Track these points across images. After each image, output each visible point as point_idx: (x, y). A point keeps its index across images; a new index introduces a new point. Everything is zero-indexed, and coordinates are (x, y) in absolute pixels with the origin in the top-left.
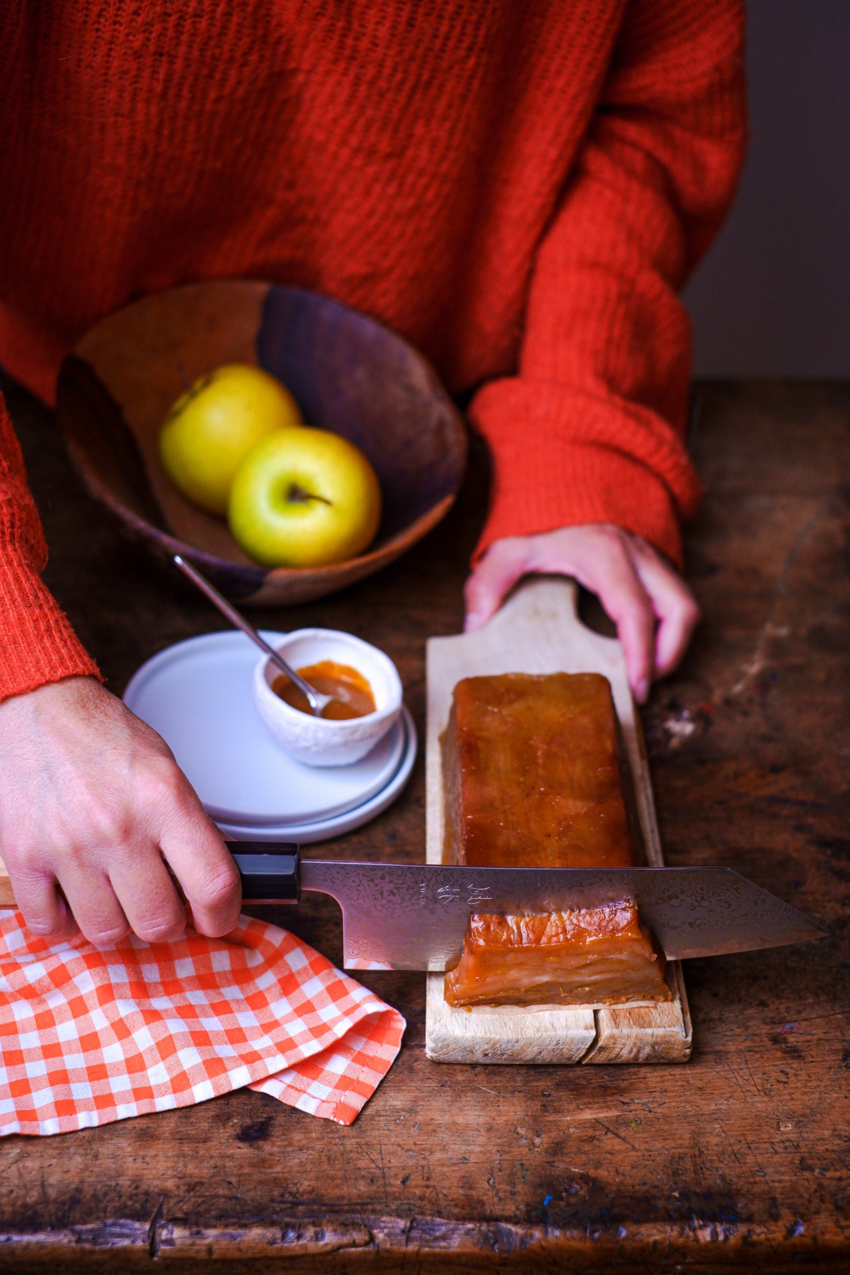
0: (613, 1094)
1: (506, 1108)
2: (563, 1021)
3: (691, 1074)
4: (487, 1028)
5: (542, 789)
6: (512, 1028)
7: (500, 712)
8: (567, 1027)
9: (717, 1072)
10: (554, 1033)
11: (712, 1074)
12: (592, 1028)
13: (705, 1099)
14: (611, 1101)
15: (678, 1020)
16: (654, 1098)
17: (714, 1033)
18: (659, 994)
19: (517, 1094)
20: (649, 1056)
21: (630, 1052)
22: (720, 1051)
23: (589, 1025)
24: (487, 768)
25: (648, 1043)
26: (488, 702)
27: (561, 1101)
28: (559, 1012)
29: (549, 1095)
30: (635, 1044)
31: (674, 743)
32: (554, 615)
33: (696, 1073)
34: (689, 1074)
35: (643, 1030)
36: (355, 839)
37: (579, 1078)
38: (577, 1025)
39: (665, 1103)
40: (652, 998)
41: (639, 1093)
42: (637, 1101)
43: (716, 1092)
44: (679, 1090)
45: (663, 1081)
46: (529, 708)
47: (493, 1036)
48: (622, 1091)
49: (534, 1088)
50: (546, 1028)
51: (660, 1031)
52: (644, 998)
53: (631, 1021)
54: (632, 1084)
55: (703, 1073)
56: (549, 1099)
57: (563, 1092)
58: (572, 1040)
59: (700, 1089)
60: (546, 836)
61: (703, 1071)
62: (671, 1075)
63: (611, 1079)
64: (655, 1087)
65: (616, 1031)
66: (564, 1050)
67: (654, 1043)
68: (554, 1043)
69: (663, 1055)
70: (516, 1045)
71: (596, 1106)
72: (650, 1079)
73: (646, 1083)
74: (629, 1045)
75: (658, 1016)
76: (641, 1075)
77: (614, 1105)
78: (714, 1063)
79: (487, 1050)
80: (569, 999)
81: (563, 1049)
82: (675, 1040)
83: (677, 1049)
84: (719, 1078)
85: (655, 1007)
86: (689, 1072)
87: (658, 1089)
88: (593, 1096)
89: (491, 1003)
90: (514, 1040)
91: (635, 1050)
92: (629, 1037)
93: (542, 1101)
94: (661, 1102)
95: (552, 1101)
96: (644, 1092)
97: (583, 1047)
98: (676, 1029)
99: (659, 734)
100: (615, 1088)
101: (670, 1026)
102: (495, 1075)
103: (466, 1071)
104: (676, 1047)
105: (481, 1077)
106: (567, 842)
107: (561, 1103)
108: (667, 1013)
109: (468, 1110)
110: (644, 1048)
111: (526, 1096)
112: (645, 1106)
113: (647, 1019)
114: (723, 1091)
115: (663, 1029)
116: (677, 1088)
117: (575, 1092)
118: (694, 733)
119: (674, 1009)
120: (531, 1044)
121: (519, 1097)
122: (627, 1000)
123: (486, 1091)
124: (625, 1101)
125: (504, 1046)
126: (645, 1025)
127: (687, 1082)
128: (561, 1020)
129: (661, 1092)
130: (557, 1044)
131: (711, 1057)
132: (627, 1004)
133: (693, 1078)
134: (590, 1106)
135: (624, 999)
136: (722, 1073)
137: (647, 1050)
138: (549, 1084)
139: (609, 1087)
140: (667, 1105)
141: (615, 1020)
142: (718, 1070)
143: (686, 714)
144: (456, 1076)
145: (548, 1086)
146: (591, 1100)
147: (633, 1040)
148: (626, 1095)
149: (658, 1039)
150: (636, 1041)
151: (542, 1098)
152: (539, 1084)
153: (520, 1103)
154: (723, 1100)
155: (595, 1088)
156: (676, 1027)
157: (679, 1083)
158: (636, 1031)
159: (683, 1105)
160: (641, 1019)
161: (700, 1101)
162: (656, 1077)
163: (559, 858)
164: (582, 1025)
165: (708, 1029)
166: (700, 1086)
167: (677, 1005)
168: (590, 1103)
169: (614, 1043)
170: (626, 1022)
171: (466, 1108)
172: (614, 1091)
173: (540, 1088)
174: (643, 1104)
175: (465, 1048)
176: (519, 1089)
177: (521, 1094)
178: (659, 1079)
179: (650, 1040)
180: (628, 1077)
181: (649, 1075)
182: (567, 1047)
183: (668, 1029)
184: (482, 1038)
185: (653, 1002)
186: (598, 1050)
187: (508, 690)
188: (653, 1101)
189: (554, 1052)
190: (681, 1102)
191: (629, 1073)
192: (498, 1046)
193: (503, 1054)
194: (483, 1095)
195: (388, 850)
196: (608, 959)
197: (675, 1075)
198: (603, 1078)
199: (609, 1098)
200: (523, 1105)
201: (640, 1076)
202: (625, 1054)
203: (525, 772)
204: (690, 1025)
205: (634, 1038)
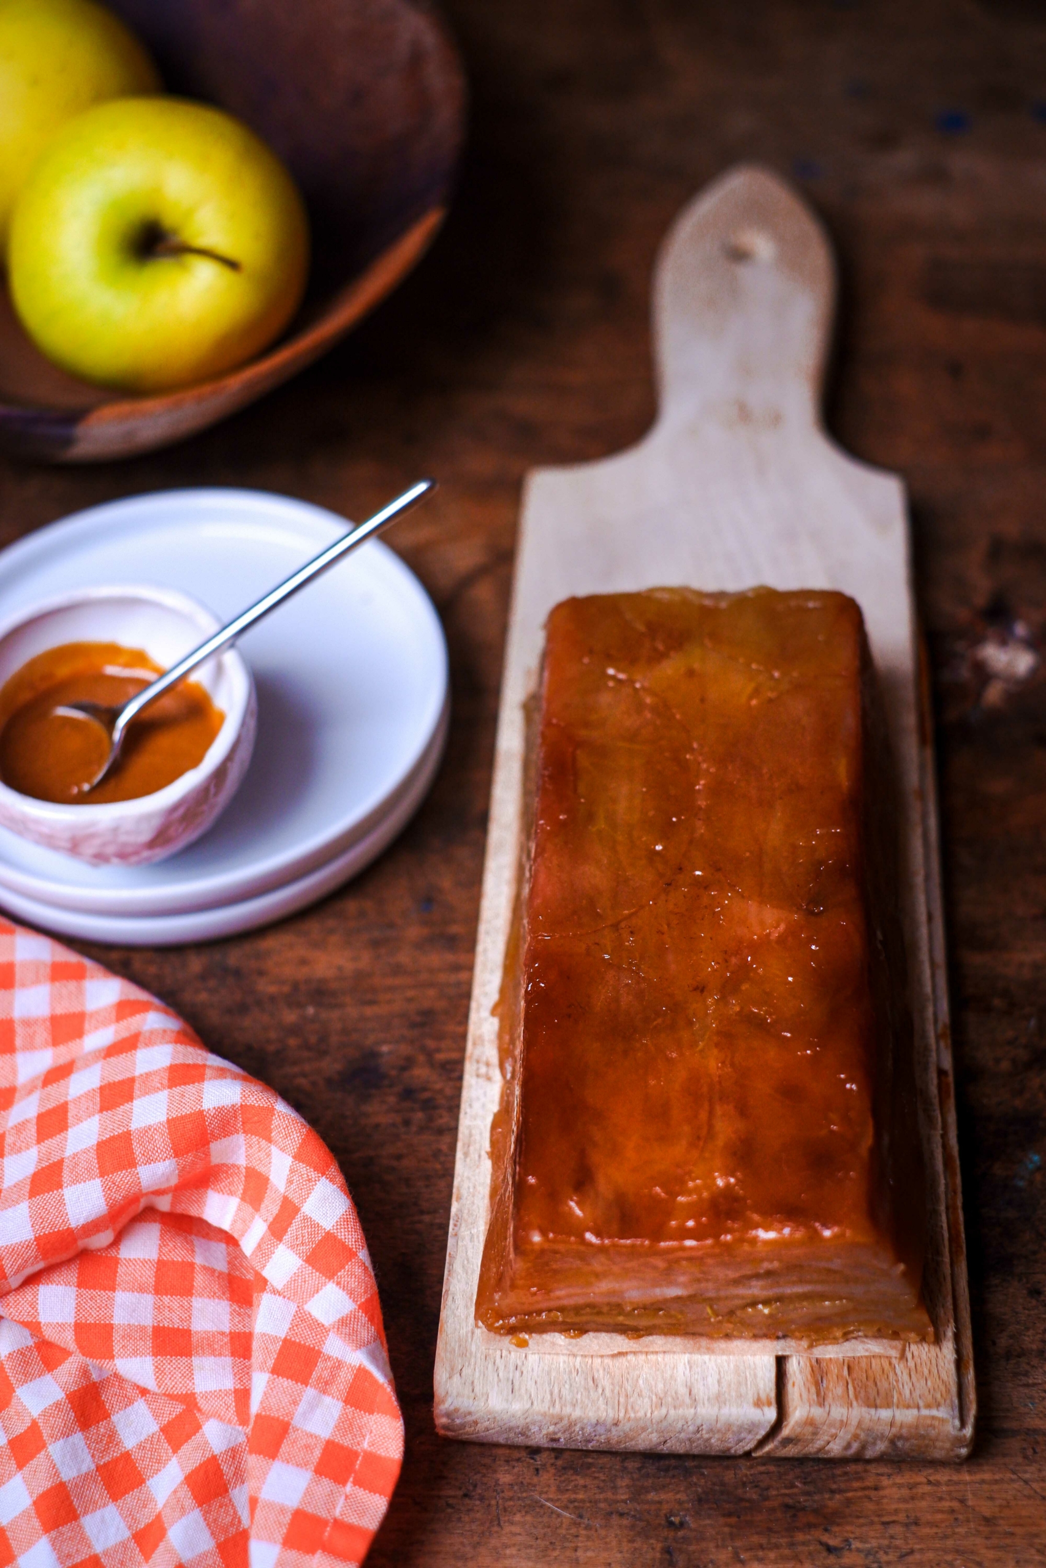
0: (810, 1526)
1: (589, 1554)
2: (712, 1381)
3: (973, 1482)
4: (556, 1391)
5: (698, 873)
6: (608, 1393)
7: (631, 681)
8: (719, 1399)
9: (1026, 1482)
10: (692, 1411)
11: (1016, 1485)
12: (769, 1404)
13: (995, 1548)
14: (803, 1544)
15: (948, 1391)
16: (892, 1537)
17: (1027, 1385)
18: (912, 1330)
19: (615, 1520)
21: (847, 1446)
22: (1035, 1431)
23: (763, 1396)
24: (591, 817)
25: (882, 1437)
26: (609, 659)
27: (704, 1539)
28: (706, 1357)
29: (682, 1525)
30: (856, 1437)
31: (994, 694)
32: (776, 419)
33: (983, 1481)
34: (966, 1483)
35: (873, 1411)
36: (351, 906)
37: (744, 1484)
38: (740, 1396)
39: (911, 1552)
40: (895, 1335)
41: (862, 1525)
42: (856, 1544)
43: (1019, 1530)
44: (942, 1521)
45: (913, 1498)
46: (691, 673)
47: (568, 1410)
48: (828, 1519)
49: (653, 1507)
50: (676, 1398)
51: (906, 1416)
52: (879, 1335)
53: (850, 1387)
54: (849, 1502)
55: (996, 1482)
56: (680, 1534)
57: (709, 1517)
58: (729, 1427)
59: (988, 1521)
60: (696, 989)
61: (997, 1477)
62: (929, 1483)
63: (807, 1488)
64: (896, 1511)
65: (817, 1412)
66: (713, 1441)
67: (895, 1436)
68: (691, 1429)
70: (614, 1429)
71: (772, 1555)
72: (886, 1492)
73: (878, 1503)
74: (844, 1436)
75: (906, 1377)
76: (870, 1481)
77: (810, 1553)
78: (1020, 1460)
79: (556, 1431)
80: (728, 1327)
81: (710, 1439)
82: (939, 1434)
83: (942, 1449)
84: (1029, 1497)
85: (903, 1356)
86: (967, 1478)
87: (901, 1517)
88: (770, 1530)
90: (609, 1421)
91: (857, 1443)
92: (843, 1424)
93: (666, 1539)
94: (905, 1549)
95: (685, 1539)
96: (872, 1523)
98: (942, 1413)
99: (965, 673)
100: (816, 1511)
101: (928, 1406)
102: (576, 1473)
103: (518, 1460)
104: (939, 1444)
105: (547, 1477)
106: (737, 1009)
107: (704, 1545)
108: (926, 1372)
109: (512, 1556)
110: (874, 1444)
111: (632, 1527)
112: (871, 1557)
113: (883, 1385)
114: (1034, 1530)
115: (915, 1412)
116: (939, 1516)
117: (733, 1520)
118: (1034, 672)
119: (941, 1363)
120: (644, 1429)
121: (620, 1526)
122: (846, 1337)
123: (553, 1512)
124: (832, 1542)
125: (588, 1430)
126: (878, 1402)
127: (962, 1501)
128: (710, 1380)
129: (907, 1525)
130: (698, 1431)
131: (1015, 1444)
132: (847, 1346)
133: (974, 1494)
134: (761, 1553)
135: (838, 1333)
136: (1035, 1485)
137: (882, 1444)
138: (682, 1496)
139: (804, 1509)
140: (917, 1556)
141: (818, 1384)
142: (1027, 1476)
143: (1021, 629)
144: (495, 1472)
145: (680, 1502)
146: (764, 1541)
147: (852, 1429)
148: (835, 1529)
149: (904, 1430)
150: (858, 1432)
151: (665, 1533)
152: (663, 1496)
153: (620, 1542)
154: (1033, 1551)
155: (773, 1510)
156: (942, 1409)
157: (946, 1504)
158: (858, 1413)
159: (949, 1558)
160: (871, 1383)
161: (983, 1551)
162: (900, 1486)
163: (717, 1045)
164: (751, 1397)
165: (1016, 1375)
166: (987, 1513)
167: (948, 1350)
168: (761, 1547)
169: (815, 1432)
170: (840, 1390)
171: (508, 1552)
172: (812, 1519)
173: (665, 1508)
174: (868, 1553)
176: (621, 1507)
177: (625, 1522)
178: (905, 1492)
179: (889, 1432)
180: (843, 1486)
181: (885, 1482)
182: (716, 1436)
183: (925, 1412)
184: (544, 1415)
185: (898, 1344)
186: (783, 1440)
187: (653, 629)
188: (889, 1547)
190: (945, 1551)
191: (846, 1473)
192: (577, 1429)
194: (545, 1519)
195: (414, 932)
197: (937, 1484)
198: (793, 1486)
199: (800, 1537)
200: (626, 1546)
201: (868, 1484)
202: (836, 1448)
203: (666, 832)
204: (972, 1395)
205: (856, 1424)
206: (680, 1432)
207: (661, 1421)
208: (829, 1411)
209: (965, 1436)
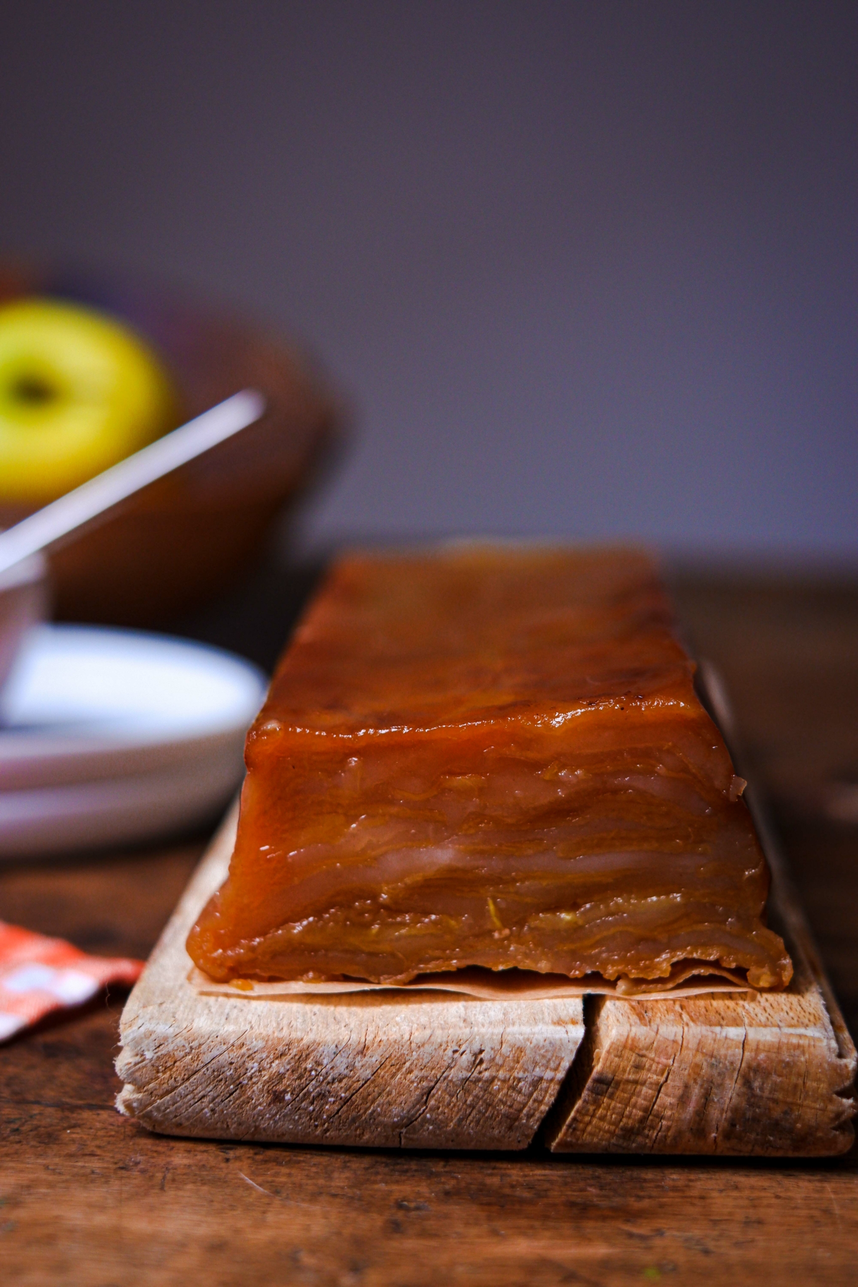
10: (467, 1030)
12: (574, 1022)
21: (683, 1100)
25: (732, 1072)
30: (696, 1070)
35: (717, 1029)
47: (295, 1035)
51: (766, 1039)
58: (519, 1056)
65: (640, 1032)
66: (496, 1086)
67: (749, 1067)
68: (466, 1059)
69: (777, 1113)
70: (360, 1062)
79: (281, 1077)
81: (492, 1081)
82: (810, 1065)
89: (306, 971)
90: (355, 1045)
91: (696, 1092)
92: (678, 1049)
97: (548, 1075)
108: (787, 1009)
110: (721, 1085)
115: (776, 1030)
130: (475, 1064)
147: (689, 1061)
149: (762, 1056)
150: (699, 1058)
158: (697, 1032)
169: (638, 1067)
175: (219, 1070)
182: (501, 1074)
186: (592, 1090)
189: (467, 1092)
193: (322, 1096)
196: (615, 791)
205: (695, 1046)
206: (449, 1067)
207: (423, 1045)
208: (658, 1030)
209: (846, 1066)
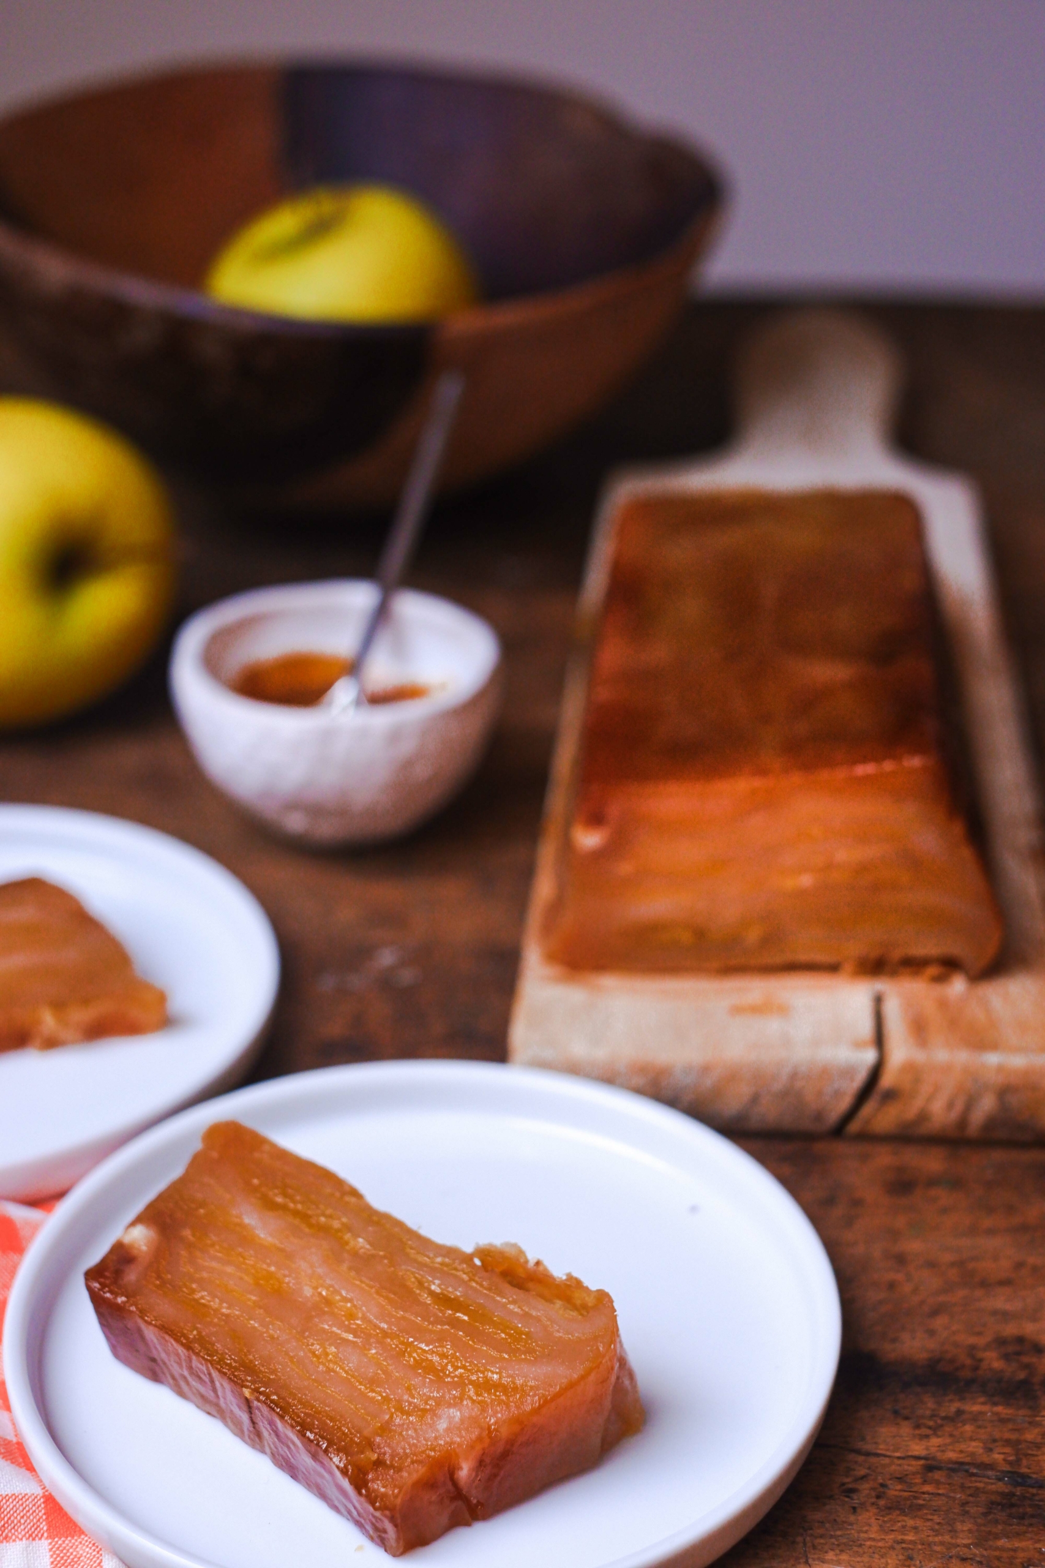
12: (869, 1044)
20: (991, 1124)
21: (950, 1105)
23: (862, 1037)
25: (989, 1089)
35: (978, 1054)
38: (837, 1036)
51: (1018, 1061)
53: (952, 1031)
58: (826, 1071)
65: (920, 1056)
67: (1003, 1088)
69: (1024, 1119)
74: (948, 1089)
91: (960, 1103)
113: (986, 1030)
115: (1024, 1055)
126: (983, 1045)
137: (987, 1105)
141: (919, 1029)
149: (1013, 1080)
150: (964, 1080)
164: (849, 1034)
169: (916, 1084)
170: (942, 1033)
176: (963, 1552)
179: (994, 1080)
186: (879, 1101)
202: (939, 1112)
205: (962, 1069)
208: (931, 1054)
